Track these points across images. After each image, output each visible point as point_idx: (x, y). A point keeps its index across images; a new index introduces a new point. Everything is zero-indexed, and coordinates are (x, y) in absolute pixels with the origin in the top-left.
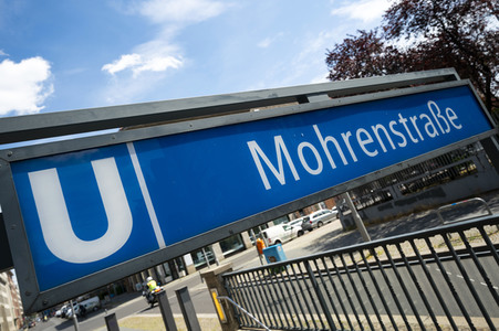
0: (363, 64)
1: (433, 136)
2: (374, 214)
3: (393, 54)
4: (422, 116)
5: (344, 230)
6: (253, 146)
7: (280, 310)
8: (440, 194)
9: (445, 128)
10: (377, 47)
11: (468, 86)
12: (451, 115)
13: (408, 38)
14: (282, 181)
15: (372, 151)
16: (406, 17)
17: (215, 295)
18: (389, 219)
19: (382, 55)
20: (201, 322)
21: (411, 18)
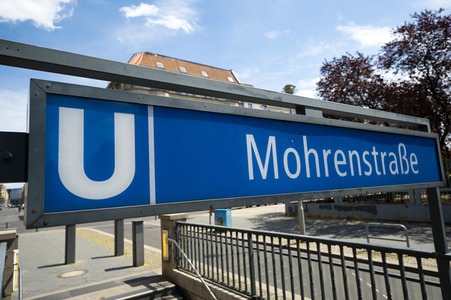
0: (351, 83)
1: (393, 173)
2: (315, 210)
3: (379, 83)
4: (391, 154)
5: (286, 215)
6: (250, 139)
7: (215, 264)
8: (373, 211)
9: (405, 169)
10: (368, 72)
11: (435, 139)
12: (414, 160)
13: (396, 73)
14: (264, 176)
15: (342, 172)
16: (400, 55)
17: (165, 236)
18: (325, 218)
19: (370, 80)
20: (146, 252)
21: (405, 57)
